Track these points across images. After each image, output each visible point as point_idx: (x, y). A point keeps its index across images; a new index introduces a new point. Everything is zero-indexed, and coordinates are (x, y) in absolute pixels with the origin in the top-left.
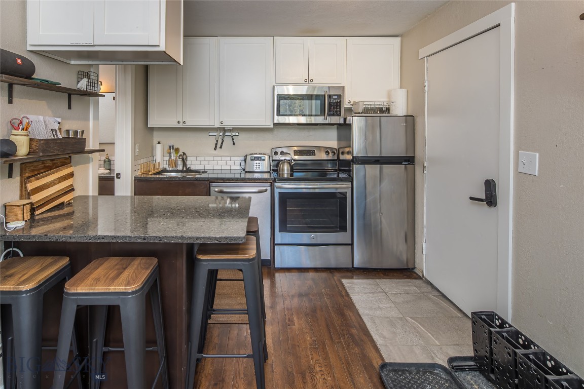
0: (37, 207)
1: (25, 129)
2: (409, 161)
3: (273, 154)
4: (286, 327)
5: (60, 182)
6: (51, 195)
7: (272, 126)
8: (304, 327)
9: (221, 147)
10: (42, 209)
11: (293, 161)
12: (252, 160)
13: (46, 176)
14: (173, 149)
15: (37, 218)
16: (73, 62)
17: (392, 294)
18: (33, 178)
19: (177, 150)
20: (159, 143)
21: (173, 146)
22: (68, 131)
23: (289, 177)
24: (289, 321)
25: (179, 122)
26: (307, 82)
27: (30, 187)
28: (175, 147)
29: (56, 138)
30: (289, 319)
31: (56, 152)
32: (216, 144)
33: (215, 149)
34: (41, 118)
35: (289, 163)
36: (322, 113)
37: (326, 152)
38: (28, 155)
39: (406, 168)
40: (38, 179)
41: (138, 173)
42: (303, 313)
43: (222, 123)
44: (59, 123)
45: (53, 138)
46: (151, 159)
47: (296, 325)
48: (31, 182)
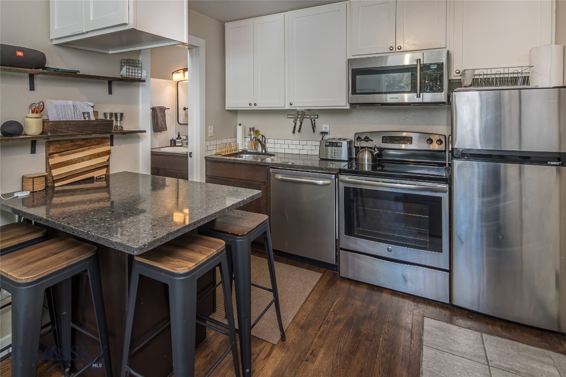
0: (56, 180)
1: (35, 112)
2: (559, 160)
3: (356, 140)
4: (302, 361)
5: (90, 159)
6: (76, 170)
7: (348, 107)
8: (324, 369)
9: (299, 131)
10: (62, 182)
11: (376, 150)
12: (326, 146)
13: (73, 153)
14: (253, 132)
15: (56, 189)
16: (111, 52)
17: (498, 367)
18: (57, 154)
19: (257, 132)
20: (240, 125)
21: (253, 129)
22: (105, 114)
23: (370, 170)
24: (312, 353)
25: (250, 104)
26: (394, 51)
27: (52, 162)
28: (256, 129)
29: (87, 119)
30: (313, 351)
31: (71, 133)
32: (295, 127)
33: (294, 132)
34: (70, 103)
35: (372, 153)
36: (413, 89)
37: (428, 140)
38: (41, 134)
39: (559, 171)
40: (62, 156)
41: (212, 154)
42: (336, 350)
43: (291, 105)
44: (92, 107)
45: (83, 119)
46: (233, 140)
47: (317, 363)
48: (53, 157)
